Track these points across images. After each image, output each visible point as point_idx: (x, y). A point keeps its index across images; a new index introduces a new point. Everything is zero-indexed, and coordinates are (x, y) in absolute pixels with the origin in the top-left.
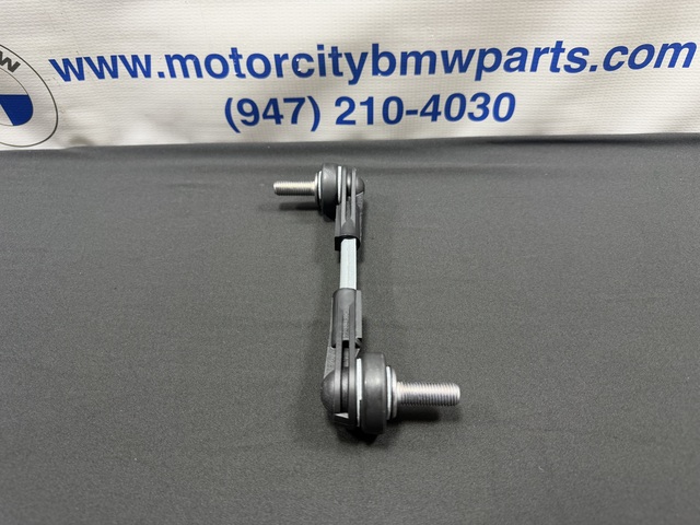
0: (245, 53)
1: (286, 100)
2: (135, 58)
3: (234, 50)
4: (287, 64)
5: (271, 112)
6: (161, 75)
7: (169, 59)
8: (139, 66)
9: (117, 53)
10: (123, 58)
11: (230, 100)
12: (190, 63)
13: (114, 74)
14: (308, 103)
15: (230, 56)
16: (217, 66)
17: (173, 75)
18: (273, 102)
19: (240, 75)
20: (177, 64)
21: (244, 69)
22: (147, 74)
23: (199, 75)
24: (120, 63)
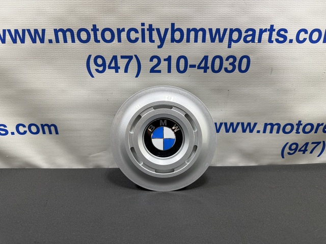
0: (304, 123)
1: (313, 143)
2: (249, 124)
3: (300, 122)
4: (321, 128)
5: (303, 149)
6: (258, 132)
7: (266, 125)
8: (249, 128)
9: (241, 121)
10: (243, 124)
11: (287, 143)
12: (276, 127)
13: (234, 131)
14: (321, 145)
15: (297, 124)
16: (288, 128)
17: (264, 131)
18: (307, 144)
19: (298, 132)
20: (269, 127)
21: (301, 130)
22: (251, 131)
23: (278, 132)
24: (240, 125)
